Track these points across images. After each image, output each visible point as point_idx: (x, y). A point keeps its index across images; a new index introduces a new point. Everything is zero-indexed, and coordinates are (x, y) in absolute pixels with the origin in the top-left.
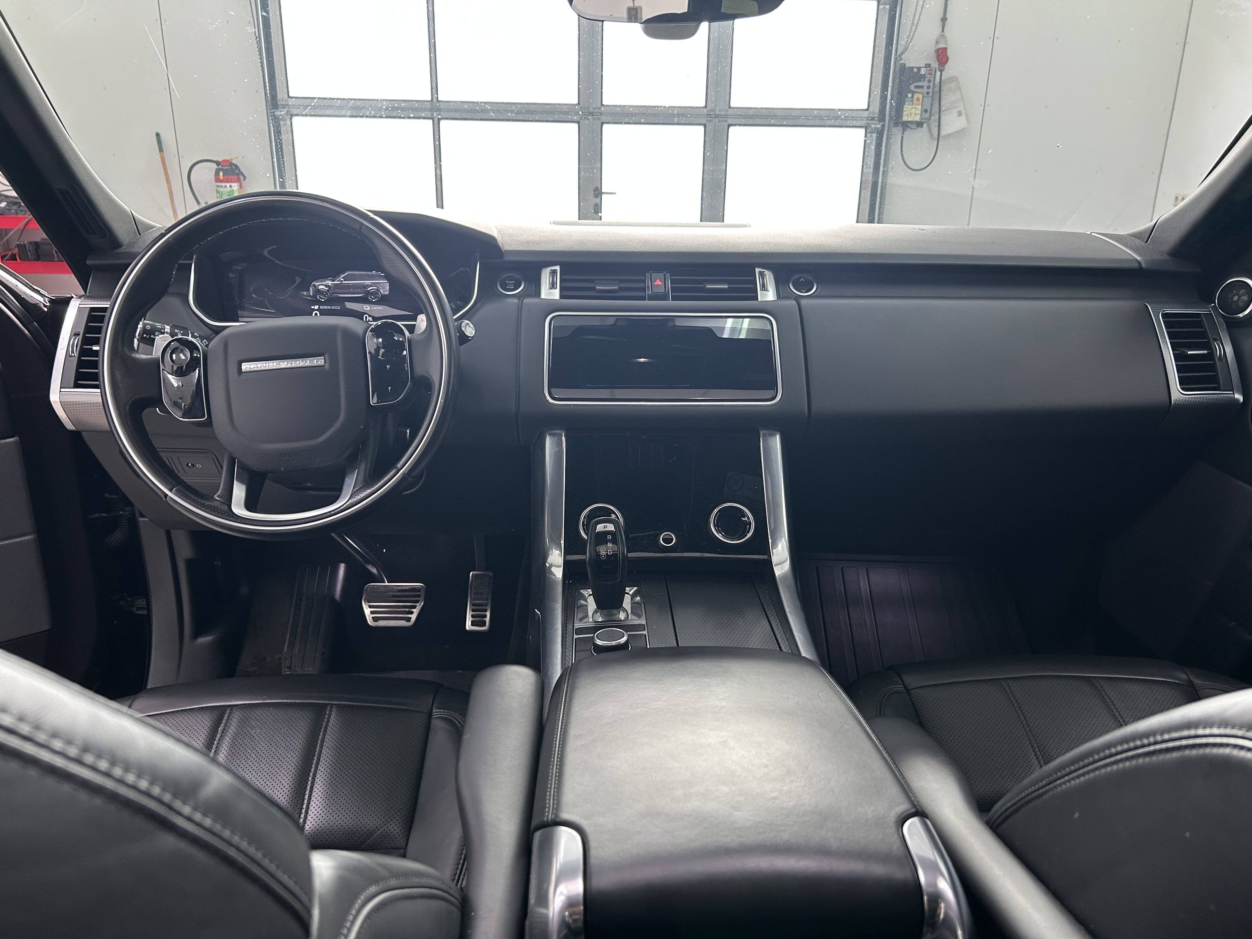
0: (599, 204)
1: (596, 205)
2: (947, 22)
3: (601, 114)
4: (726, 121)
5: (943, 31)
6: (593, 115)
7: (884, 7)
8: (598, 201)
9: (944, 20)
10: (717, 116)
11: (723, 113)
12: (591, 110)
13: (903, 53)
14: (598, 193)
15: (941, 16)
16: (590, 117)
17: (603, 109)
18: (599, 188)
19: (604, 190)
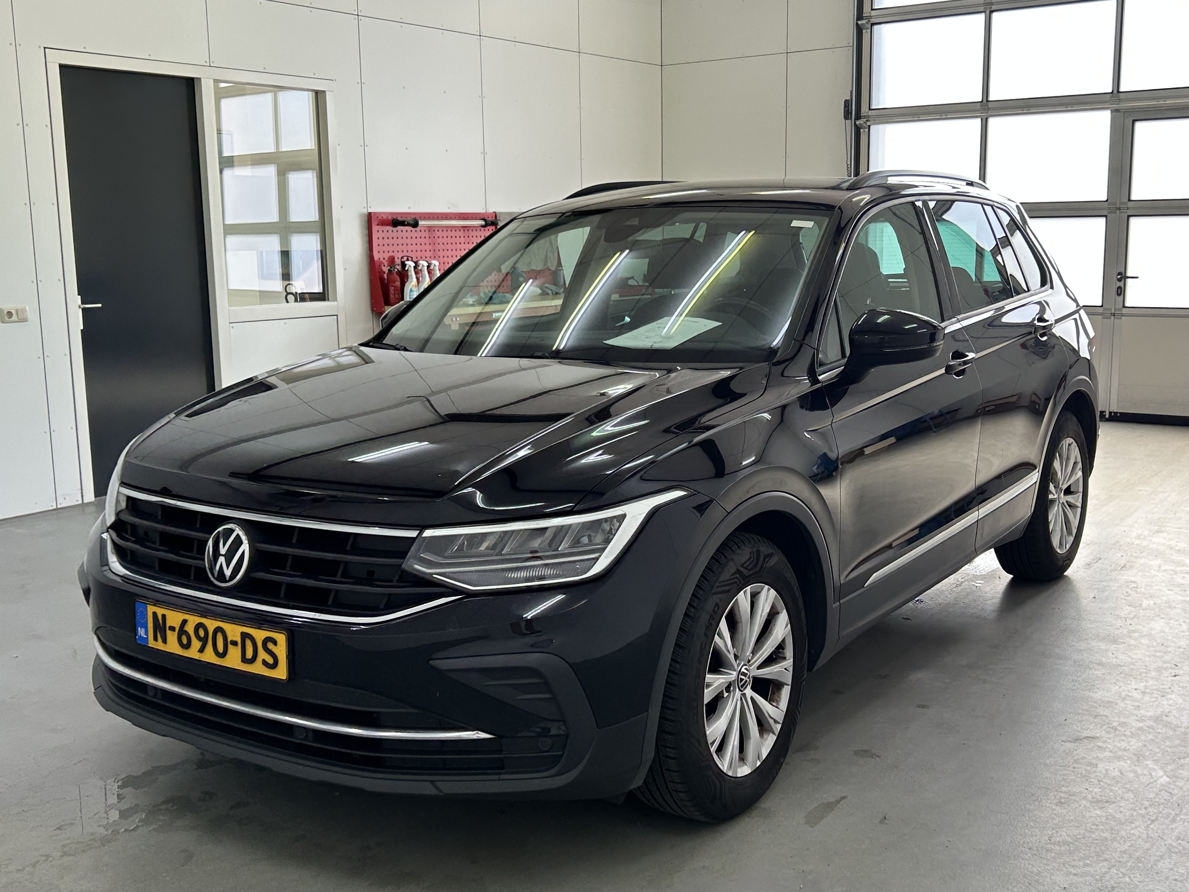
0: (1123, 286)
1: (1119, 288)
3: (1128, 208)
6: (1120, 210)
8: (1121, 284)
12: (1118, 205)
14: (1123, 277)
16: (1118, 211)
17: (1130, 204)
18: (1123, 271)
19: (1129, 274)
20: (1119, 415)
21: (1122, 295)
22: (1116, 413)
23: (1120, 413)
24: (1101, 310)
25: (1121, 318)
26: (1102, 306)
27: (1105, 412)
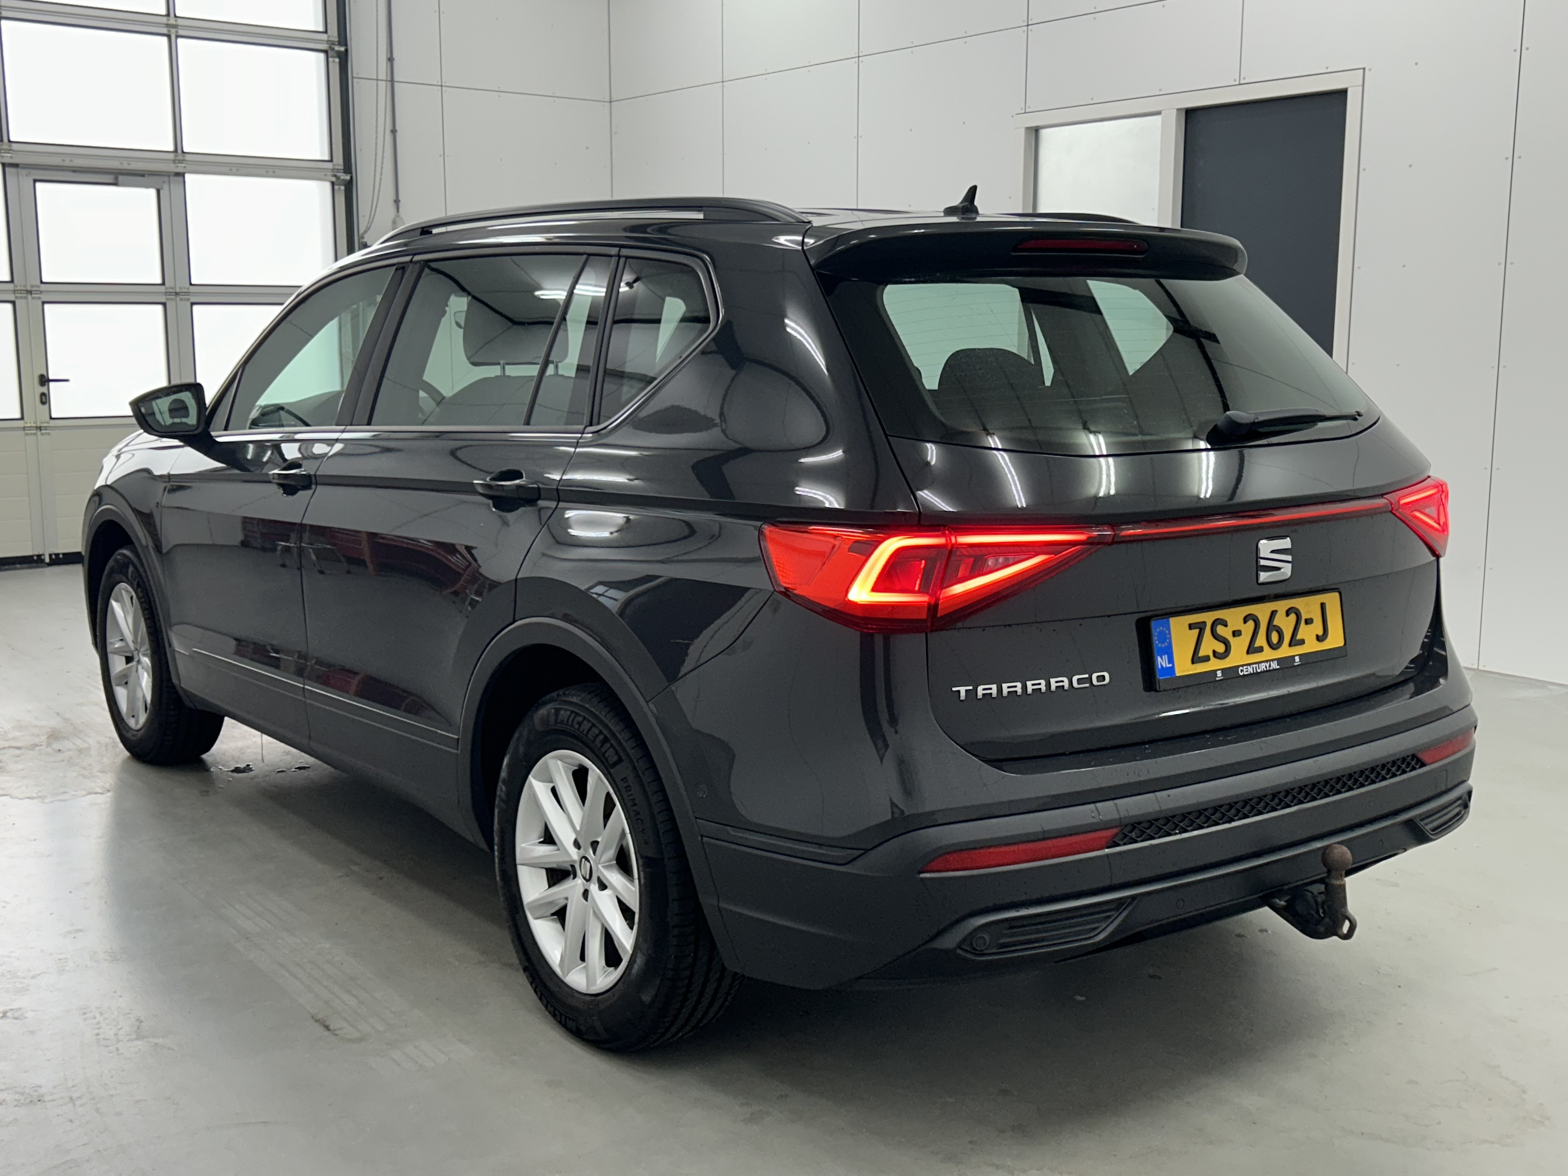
0: (45, 393)
1: (43, 394)
2: (401, 204)
3: (41, 292)
4: (189, 299)
5: (398, 211)
6: (30, 294)
7: (339, 189)
8: (44, 389)
9: (397, 201)
10: (177, 294)
11: (183, 290)
12: (29, 288)
13: (365, 232)
14: (44, 380)
15: (395, 198)
16: (29, 297)
17: (43, 287)
18: (45, 374)
19: (51, 377)
20: (61, 556)
21: (48, 404)
22: (57, 555)
23: (64, 554)
24: (21, 424)
25: (49, 434)
26: (22, 418)
27: (43, 555)
